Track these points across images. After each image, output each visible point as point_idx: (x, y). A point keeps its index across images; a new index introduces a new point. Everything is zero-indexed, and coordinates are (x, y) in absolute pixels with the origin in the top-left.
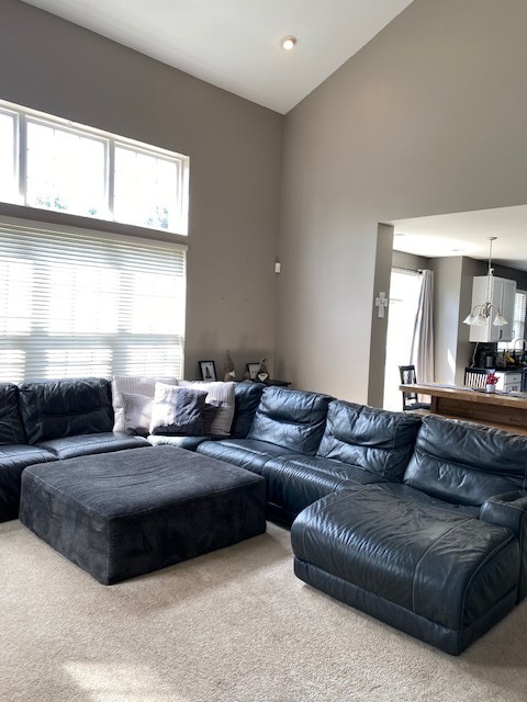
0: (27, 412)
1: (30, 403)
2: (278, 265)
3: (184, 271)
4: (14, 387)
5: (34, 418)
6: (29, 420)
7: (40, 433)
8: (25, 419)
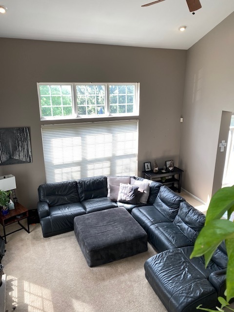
0: (80, 191)
1: (80, 188)
2: (182, 119)
3: (138, 129)
4: (76, 182)
5: (82, 193)
6: (81, 193)
7: (84, 198)
8: (79, 193)
